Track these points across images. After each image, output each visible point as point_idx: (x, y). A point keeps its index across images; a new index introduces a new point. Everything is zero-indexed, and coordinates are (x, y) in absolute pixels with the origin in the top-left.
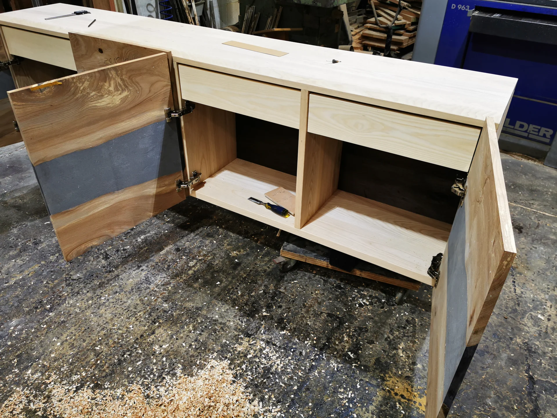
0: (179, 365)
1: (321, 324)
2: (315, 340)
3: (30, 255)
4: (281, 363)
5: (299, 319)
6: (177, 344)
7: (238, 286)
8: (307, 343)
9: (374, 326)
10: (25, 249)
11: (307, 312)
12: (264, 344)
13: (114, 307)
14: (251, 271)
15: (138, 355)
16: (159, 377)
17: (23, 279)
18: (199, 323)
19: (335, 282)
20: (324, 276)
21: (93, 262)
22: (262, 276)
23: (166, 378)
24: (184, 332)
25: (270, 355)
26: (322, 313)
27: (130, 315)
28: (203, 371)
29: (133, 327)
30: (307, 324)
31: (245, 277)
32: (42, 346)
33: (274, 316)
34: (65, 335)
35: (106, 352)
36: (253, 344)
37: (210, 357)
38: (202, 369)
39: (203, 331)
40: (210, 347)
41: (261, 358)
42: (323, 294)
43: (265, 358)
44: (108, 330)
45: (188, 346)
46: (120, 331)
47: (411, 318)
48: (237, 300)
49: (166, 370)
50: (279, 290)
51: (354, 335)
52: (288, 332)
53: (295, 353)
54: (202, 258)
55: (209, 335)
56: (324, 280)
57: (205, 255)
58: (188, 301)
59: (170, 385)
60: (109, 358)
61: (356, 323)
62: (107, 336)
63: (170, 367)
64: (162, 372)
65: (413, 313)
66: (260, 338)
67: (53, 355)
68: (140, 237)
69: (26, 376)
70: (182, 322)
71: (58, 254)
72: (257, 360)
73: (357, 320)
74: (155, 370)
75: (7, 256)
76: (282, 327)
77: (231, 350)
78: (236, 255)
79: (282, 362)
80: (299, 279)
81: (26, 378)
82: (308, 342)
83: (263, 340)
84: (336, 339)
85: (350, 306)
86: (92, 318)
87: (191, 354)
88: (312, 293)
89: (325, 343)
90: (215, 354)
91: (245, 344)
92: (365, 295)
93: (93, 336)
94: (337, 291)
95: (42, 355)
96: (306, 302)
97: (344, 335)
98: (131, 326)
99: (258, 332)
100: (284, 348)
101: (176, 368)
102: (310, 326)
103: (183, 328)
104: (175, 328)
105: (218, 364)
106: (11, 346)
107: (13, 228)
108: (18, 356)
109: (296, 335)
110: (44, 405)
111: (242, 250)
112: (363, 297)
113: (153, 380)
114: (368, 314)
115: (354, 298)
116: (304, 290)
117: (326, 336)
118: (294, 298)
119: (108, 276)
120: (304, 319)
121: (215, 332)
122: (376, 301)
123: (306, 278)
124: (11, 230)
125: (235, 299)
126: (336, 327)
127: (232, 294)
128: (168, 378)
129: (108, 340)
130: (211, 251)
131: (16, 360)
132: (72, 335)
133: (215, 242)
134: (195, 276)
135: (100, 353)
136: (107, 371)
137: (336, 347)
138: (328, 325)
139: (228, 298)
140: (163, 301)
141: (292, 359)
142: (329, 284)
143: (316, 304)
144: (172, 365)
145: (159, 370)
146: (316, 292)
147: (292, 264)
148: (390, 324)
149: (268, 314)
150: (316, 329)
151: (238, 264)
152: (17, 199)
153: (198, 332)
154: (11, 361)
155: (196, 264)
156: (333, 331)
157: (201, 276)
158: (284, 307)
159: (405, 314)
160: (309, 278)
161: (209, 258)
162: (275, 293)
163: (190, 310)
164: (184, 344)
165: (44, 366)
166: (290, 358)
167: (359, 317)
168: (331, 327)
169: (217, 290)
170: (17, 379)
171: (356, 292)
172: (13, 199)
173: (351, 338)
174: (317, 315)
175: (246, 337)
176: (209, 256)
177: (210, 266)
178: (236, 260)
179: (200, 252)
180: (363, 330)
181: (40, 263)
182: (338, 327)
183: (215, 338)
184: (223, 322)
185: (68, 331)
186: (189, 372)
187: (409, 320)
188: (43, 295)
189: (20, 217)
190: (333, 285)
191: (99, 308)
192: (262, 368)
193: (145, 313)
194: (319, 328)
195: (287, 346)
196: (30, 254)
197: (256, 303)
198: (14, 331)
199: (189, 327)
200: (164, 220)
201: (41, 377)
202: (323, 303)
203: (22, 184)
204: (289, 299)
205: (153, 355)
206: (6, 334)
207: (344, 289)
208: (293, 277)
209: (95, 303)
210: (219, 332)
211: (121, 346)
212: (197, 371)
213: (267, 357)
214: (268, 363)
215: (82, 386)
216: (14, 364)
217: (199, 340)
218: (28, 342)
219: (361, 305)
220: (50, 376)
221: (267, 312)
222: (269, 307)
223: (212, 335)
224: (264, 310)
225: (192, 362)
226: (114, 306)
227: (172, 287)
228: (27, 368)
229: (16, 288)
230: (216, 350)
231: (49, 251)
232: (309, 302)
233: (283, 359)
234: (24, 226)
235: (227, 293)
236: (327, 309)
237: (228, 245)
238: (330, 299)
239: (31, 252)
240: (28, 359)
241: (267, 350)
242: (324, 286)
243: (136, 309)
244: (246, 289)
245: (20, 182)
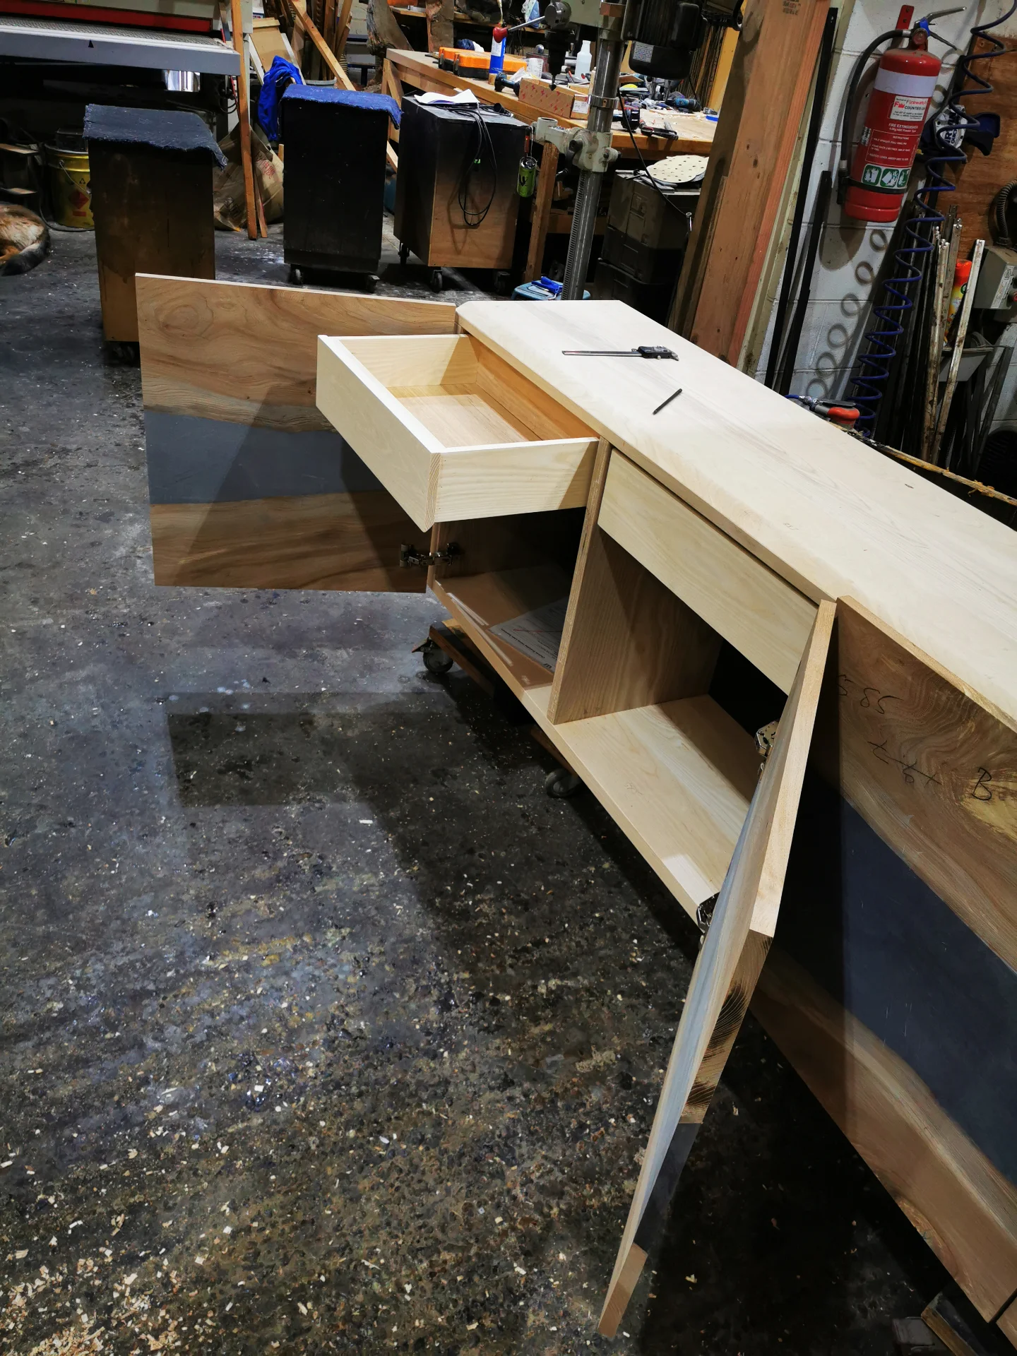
3: (290, 900)
10: (289, 875)
13: (397, 1189)
17: (247, 966)
27: (423, 1243)
29: (411, 1294)
32: (190, 1212)
34: (253, 1210)
35: (317, 1339)
44: (351, 1261)
46: (376, 1287)
62: (341, 1282)
67: (199, 1260)
69: (119, 1288)
71: (348, 930)
75: (246, 878)
81: (116, 1295)
86: (334, 1194)
93: (311, 1259)
95: (179, 1241)
98: (409, 1288)
106: (133, 1165)
107: (294, 799)
108: (133, 1210)
124: (287, 803)
129: (338, 1296)
131: (120, 1219)
132: (268, 1220)
135: (301, 1332)
152: (336, 722)
154: (111, 1213)
165: (166, 1283)
170: (97, 1283)
172: (328, 716)
181: (301, 937)
185: (267, 1201)
188: (264, 1041)
189: (319, 776)
191: (361, 1169)
196: (294, 896)
198: (157, 1121)
201: (144, 1318)
203: (364, 683)
206: (140, 1119)
209: (361, 1146)
216: (113, 1228)
218: (170, 1178)
220: (164, 1326)
226: (397, 1184)
228: (132, 1262)
229: (222, 985)
231: (335, 909)
234: (317, 805)
239: (298, 893)
240: (146, 1234)
245: (362, 676)
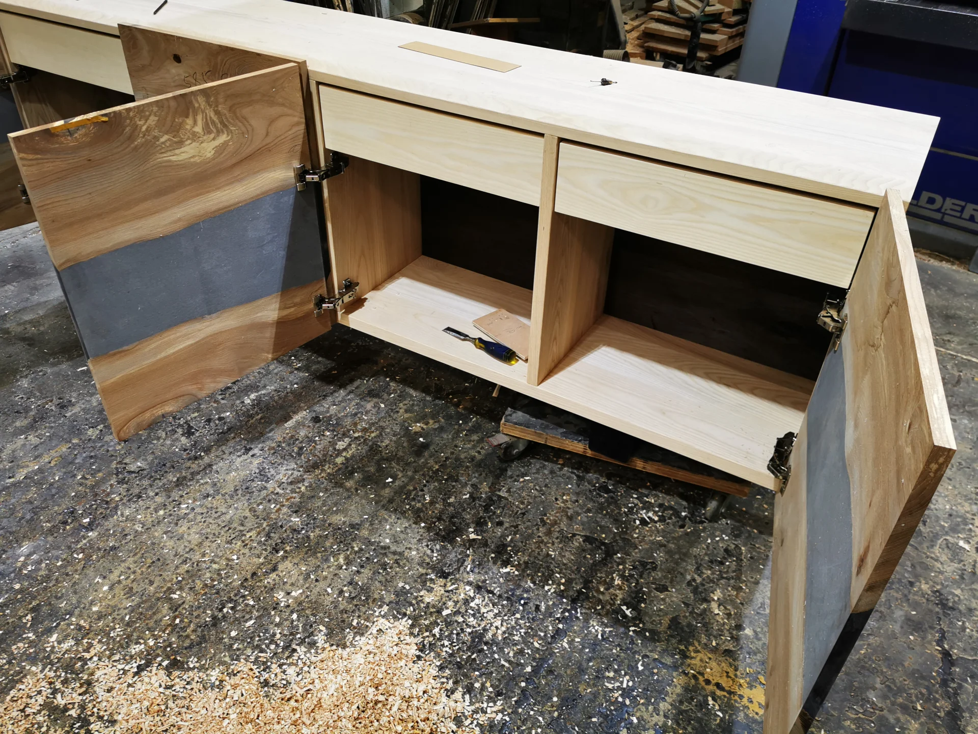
0: (321, 627)
1: (572, 554)
2: (563, 584)
3: (52, 427)
4: (502, 625)
5: (533, 546)
6: (318, 589)
7: (425, 486)
8: (549, 590)
9: (667, 560)
10: (42, 416)
11: (549, 533)
12: (472, 591)
13: (204, 522)
14: (447, 458)
15: (248, 609)
16: (286, 648)
17: (40, 471)
18: (356, 552)
19: (598, 479)
20: (578, 469)
21: (165, 440)
22: (467, 467)
23: (299, 650)
24: (329, 567)
25: (483, 610)
26: (574, 535)
27: (233, 536)
28: (363, 639)
29: (238, 558)
30: (548, 555)
31: (437, 470)
32: (75, 593)
33: (489, 541)
34: (117, 572)
35: (191, 604)
36: (452, 591)
37: (377, 614)
38: (362, 635)
39: (362, 567)
40: (376, 596)
41: (466, 615)
42: (577, 501)
43: (474, 615)
44: (193, 563)
45: (337, 592)
46: (215, 566)
47: (733, 546)
48: (423, 511)
49: (299, 636)
50: (498, 493)
51: (631, 576)
52: (514, 569)
53: (526, 607)
54: (360, 434)
55: (374, 573)
56: (578, 476)
57: (364, 430)
58: (336, 512)
59: (305, 664)
60: (195, 614)
61: (636, 553)
62: (192, 575)
63: (305, 630)
64: (292, 640)
65: (737, 536)
66: (466, 581)
67: (95, 609)
68: (248, 396)
69: (49, 645)
70: (326, 550)
71: (102, 426)
72: (461, 619)
73: (637, 548)
74: (278, 636)
75: (11, 429)
76: (503, 561)
77: (414, 602)
78: (420, 429)
79: (505, 624)
80: (534, 473)
81: (48, 649)
82: (549, 587)
83: (469, 583)
84: (599, 583)
85: (625, 522)
86: (165, 542)
87: (342, 607)
88: (556, 499)
89: (581, 589)
90: (385, 608)
91: (439, 590)
92: (651, 503)
93: (167, 575)
94: (601, 496)
95: (76, 608)
96: (545, 515)
97: (614, 575)
98: (235, 557)
99: (462, 569)
100: (508, 599)
101: (315, 633)
102: (553, 559)
103: (327, 560)
104: (312, 561)
105: (391, 626)
106: (20, 591)
107: (21, 377)
108: (33, 610)
109: (528, 575)
110: (81, 697)
111: (431, 421)
112: (648, 507)
113: (275, 654)
114: (658, 539)
115: (632, 508)
116: (542, 495)
117: (582, 577)
118: (524, 508)
119: (193, 466)
120: (542, 546)
121: (385, 569)
122: (672, 515)
123: (546, 472)
124: (17, 381)
125: (419, 510)
126: (599, 561)
127: (414, 499)
128: (301, 650)
129: (193, 581)
130: (377, 423)
131: (29, 617)
132: (129, 572)
133: (383, 406)
134: (347, 467)
135: (180, 605)
136: (193, 637)
137: (601, 597)
138: (585, 557)
139: (408, 507)
140: (292, 511)
141: (522, 618)
142: (586, 484)
143: (565, 519)
144: (308, 627)
145: (285, 635)
146: (564, 498)
147: (521, 447)
148: (695, 556)
149: (480, 537)
150: (565, 564)
151: (425, 446)
152: (28, 326)
153: (354, 568)
154: (20, 618)
155: (350, 445)
156: (594, 567)
157: (359, 467)
158: (507, 525)
159: (722, 539)
160: (552, 472)
161: (373, 435)
162: (490, 498)
163: (339, 529)
164: (329, 590)
165: (80, 628)
166: (518, 616)
167: (640, 542)
168: (591, 562)
169: (387, 492)
170: (31, 651)
171: (636, 498)
172: (19, 324)
173: (627, 580)
174: (566, 539)
175: (440, 577)
176: (373, 432)
177: (374, 450)
178: (421, 439)
179: (355, 424)
180: (648, 567)
181: (70, 442)
182: (604, 562)
183: (384, 580)
184: (399, 550)
185: (123, 565)
186: (339, 640)
187: (729, 548)
188: (76, 499)
189: (32, 358)
190: (595, 486)
191: (177, 524)
192: (470, 634)
193: (259, 533)
194: (570, 562)
195: (513, 595)
196: (53, 425)
197: (456, 517)
198: (25, 565)
199: (338, 559)
200: (290, 365)
201: (75, 648)
202: (577, 519)
203: (36, 298)
204: (515, 509)
205: (274, 609)
206: (11, 569)
207: (614, 493)
208: (523, 470)
209: (170, 515)
210: (391, 568)
211: (217, 593)
212: (354, 638)
213: (477, 614)
214: (479, 625)
215: (148, 664)
216: (26, 623)
217: (357, 584)
218: (51, 585)
219: (644, 522)
220: (90, 645)
221: (476, 532)
222: (480, 524)
223: (379, 573)
224: (471, 530)
225: (343, 621)
226: (203, 520)
227: (306, 487)
228: (49, 631)
229: (28, 486)
230: (387, 601)
231: (87, 419)
232: (551, 517)
233: (506, 618)
234: (41, 374)
235: (405, 499)
236: (583, 529)
237: (406, 411)
238: (589, 510)
239: (54, 422)
240: (51, 615)
241: (477, 601)
242: (579, 486)
243: (242, 525)
244: (439, 491)
245: (32, 294)
